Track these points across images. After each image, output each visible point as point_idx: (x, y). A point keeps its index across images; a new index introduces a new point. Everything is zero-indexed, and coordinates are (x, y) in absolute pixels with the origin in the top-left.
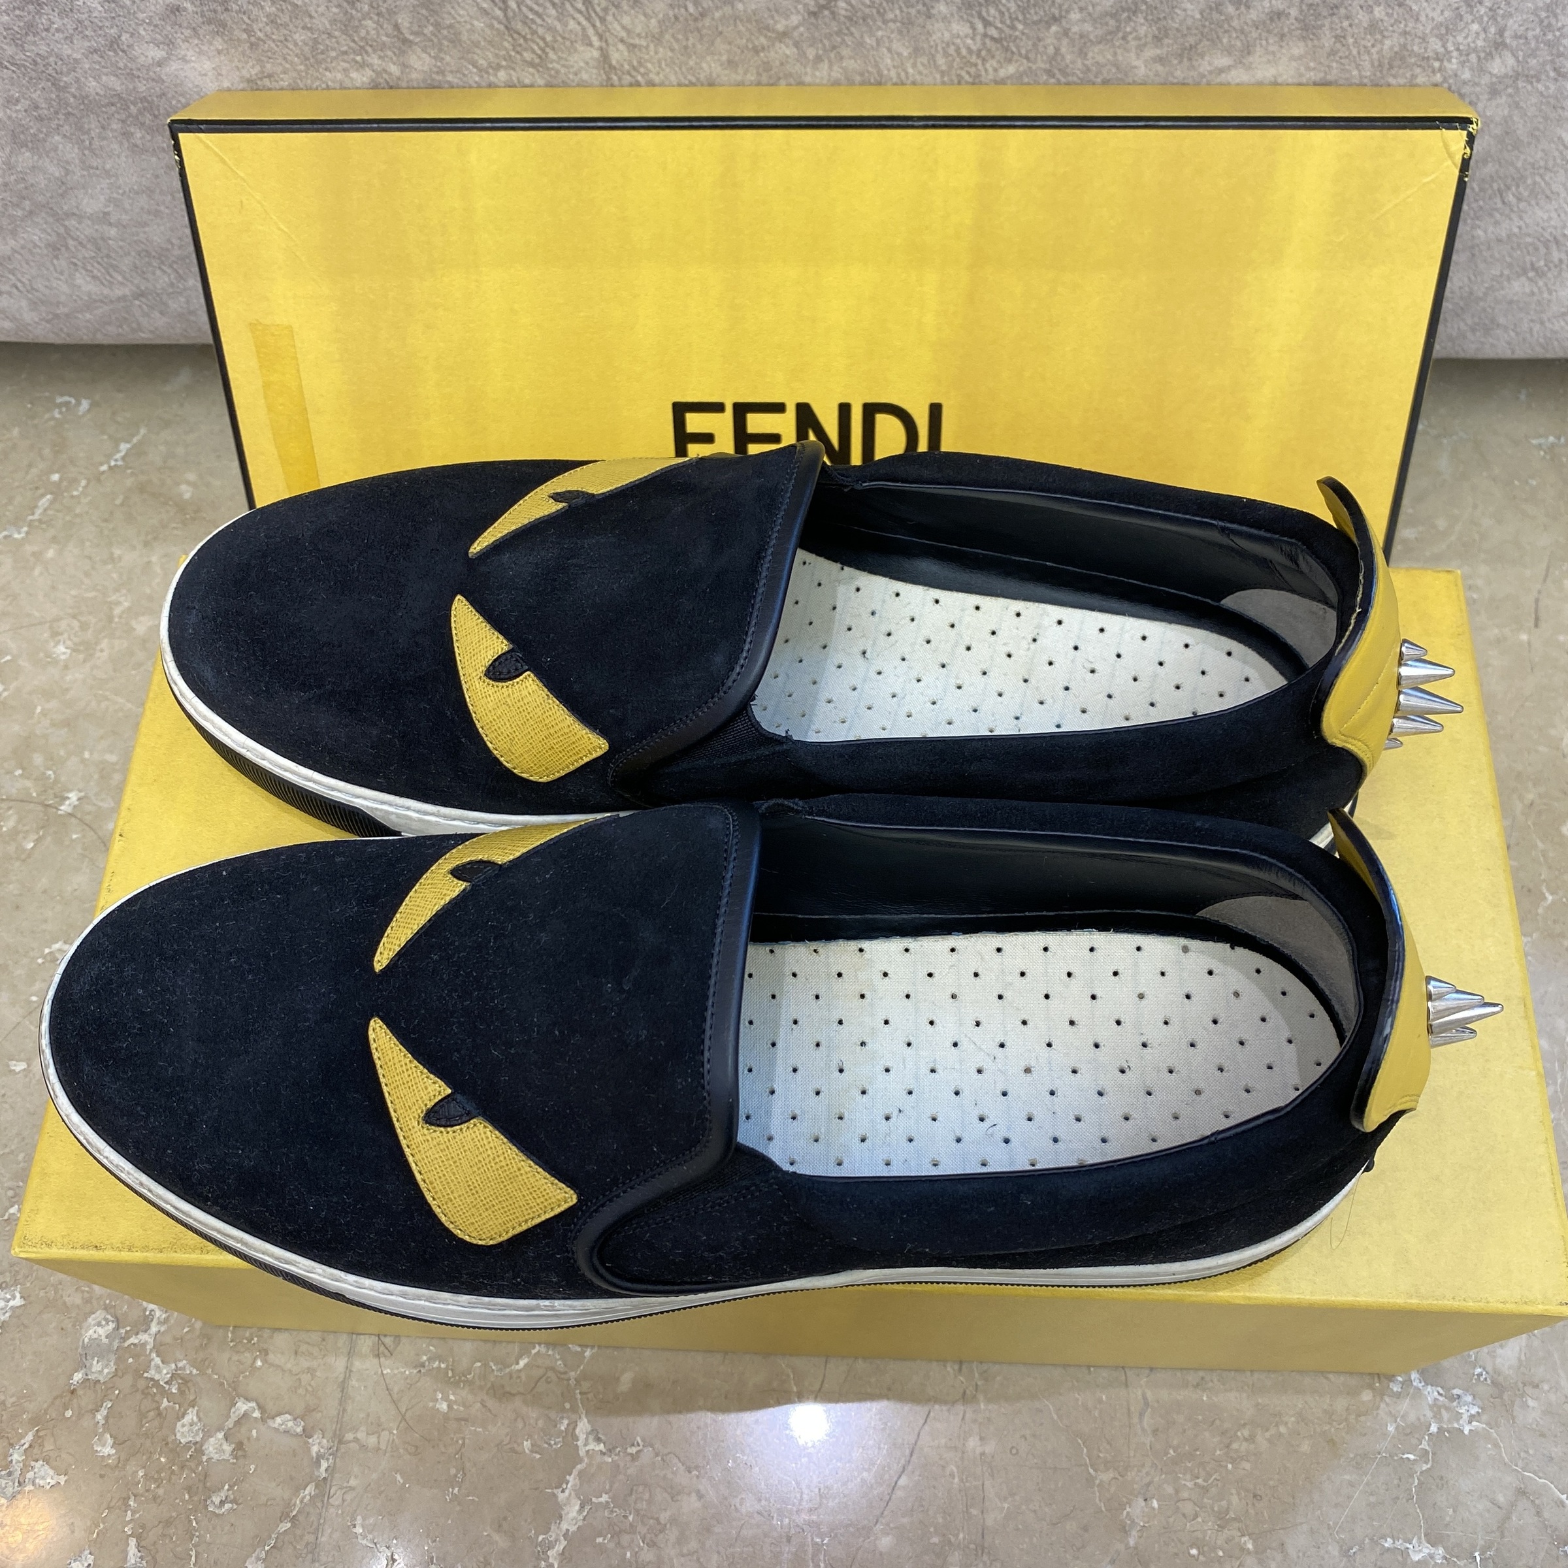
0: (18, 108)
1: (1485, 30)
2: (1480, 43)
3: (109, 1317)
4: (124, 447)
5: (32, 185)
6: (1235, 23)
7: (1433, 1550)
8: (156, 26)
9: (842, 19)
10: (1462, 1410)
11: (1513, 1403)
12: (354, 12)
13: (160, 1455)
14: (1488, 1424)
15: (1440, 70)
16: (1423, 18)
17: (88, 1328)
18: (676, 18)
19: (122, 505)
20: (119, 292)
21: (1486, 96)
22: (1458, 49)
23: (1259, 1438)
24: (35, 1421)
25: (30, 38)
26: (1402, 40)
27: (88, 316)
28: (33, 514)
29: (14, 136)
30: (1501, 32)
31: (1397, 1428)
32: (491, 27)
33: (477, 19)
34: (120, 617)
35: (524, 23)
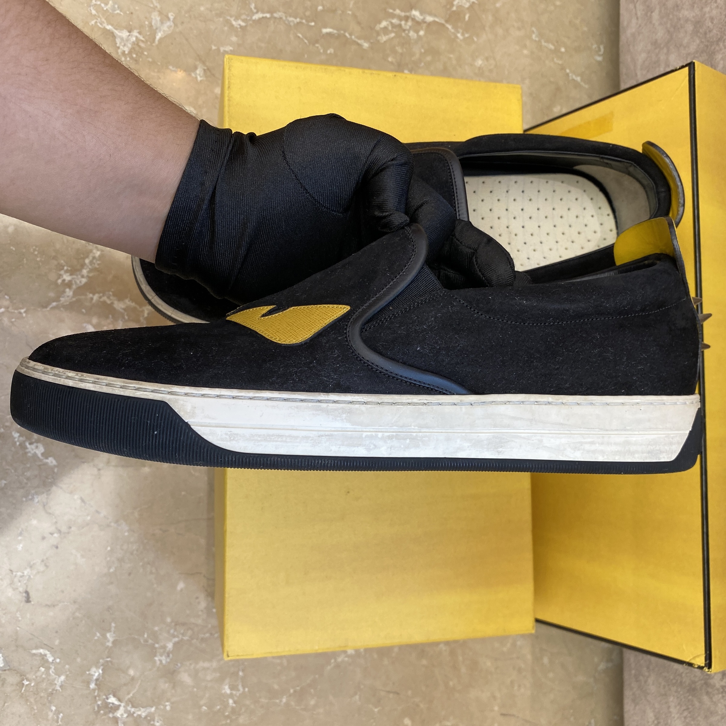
4: (578, 79)
5: (679, 32)
19: (550, 81)
27: (629, 60)
28: (545, 42)
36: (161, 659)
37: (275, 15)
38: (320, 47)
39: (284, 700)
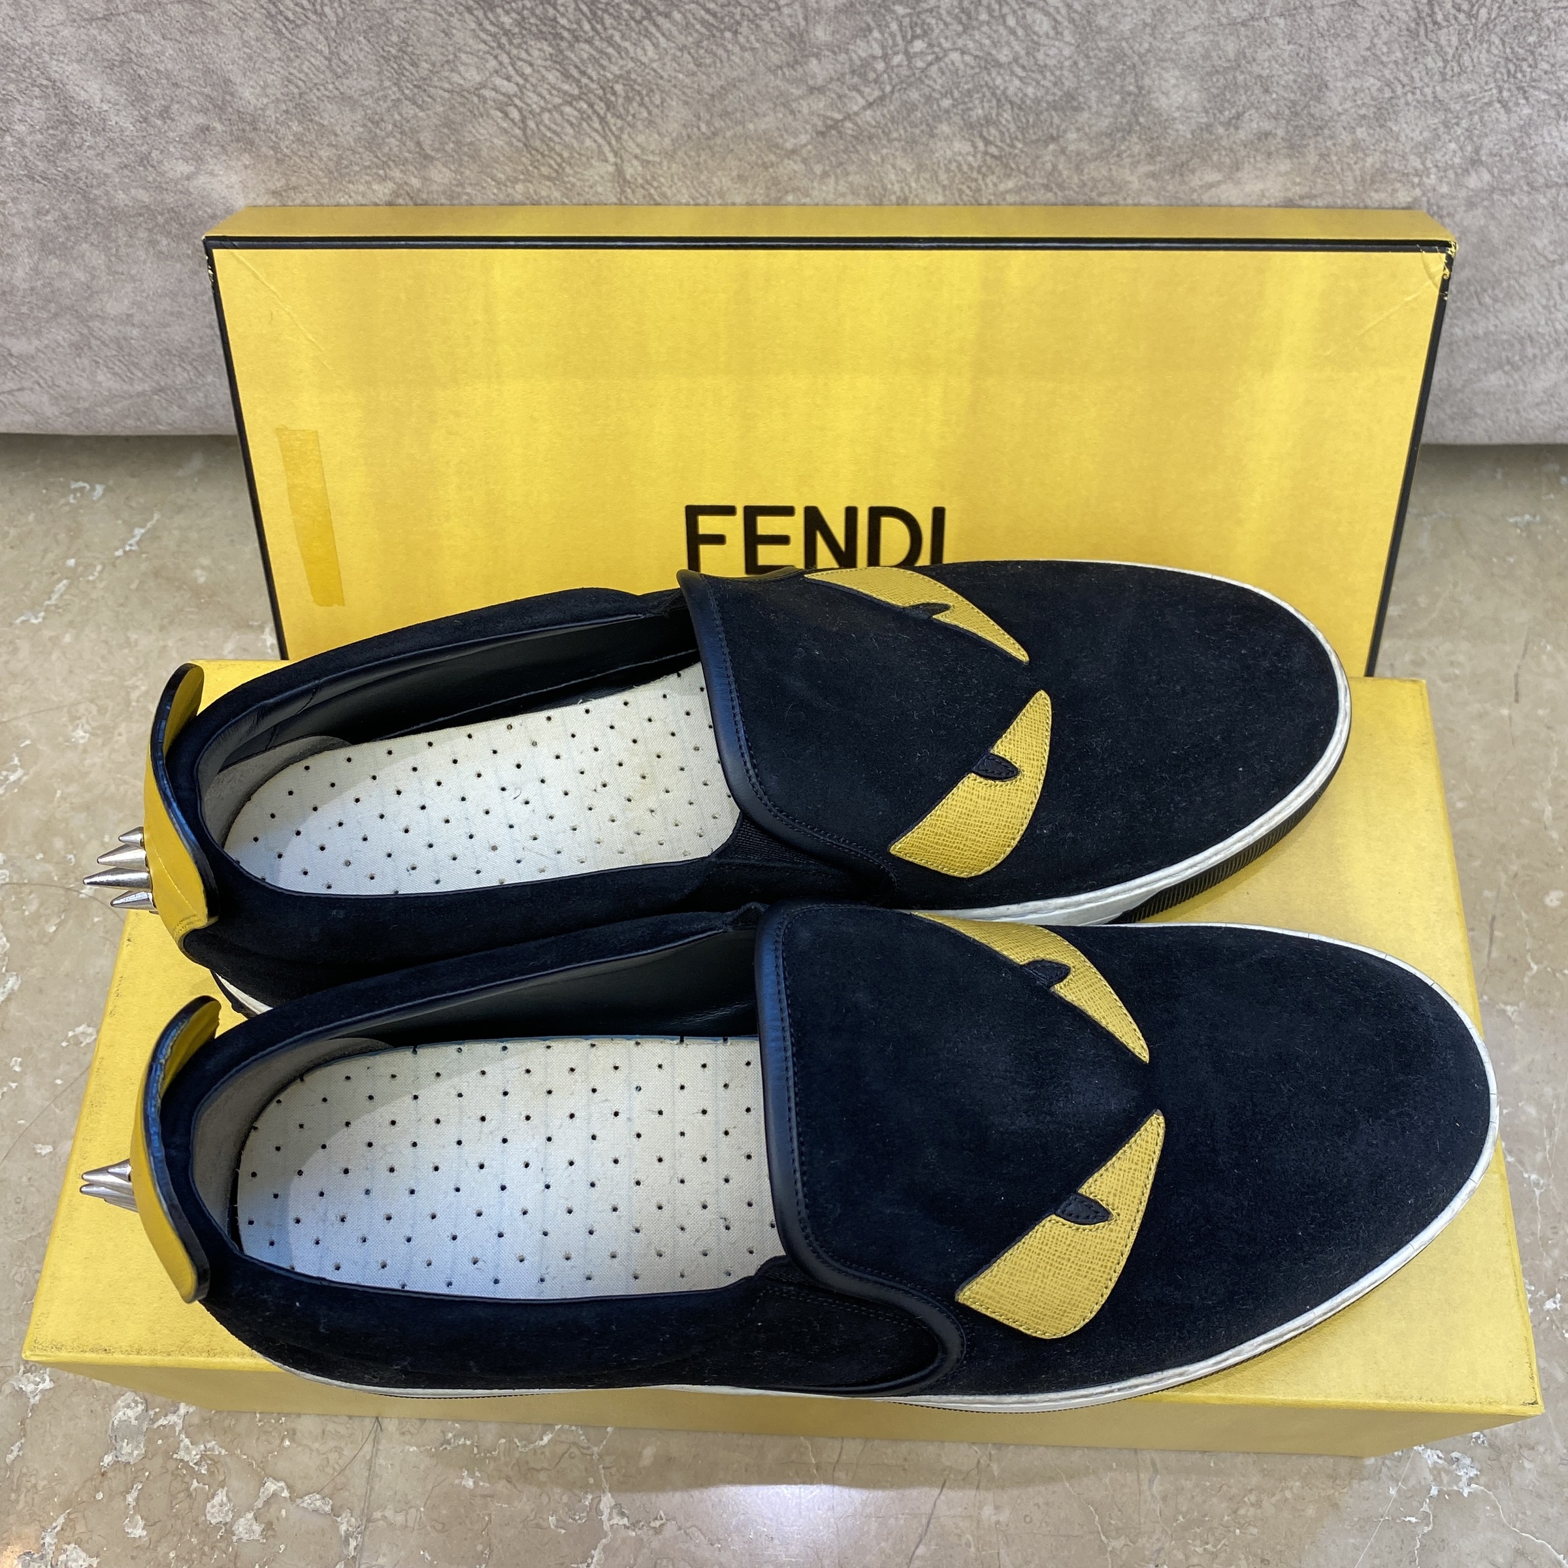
1: (1461, 148)
3: (137, 1398)
4: (139, 532)
5: (59, 289)
8: (186, 144)
9: (849, 138)
10: (1462, 1473)
11: (1510, 1465)
12: (378, 131)
13: (191, 1537)
14: (1486, 1486)
17: (118, 1411)
20: (139, 387)
21: (1463, 208)
23: (1265, 1504)
24: (67, 1504)
25: (63, 154)
26: (1383, 158)
27: (108, 410)
31: (1399, 1491)
32: (510, 144)
33: (497, 137)
35: (543, 141)
36: (1467, 1481)
38: (5, 1089)
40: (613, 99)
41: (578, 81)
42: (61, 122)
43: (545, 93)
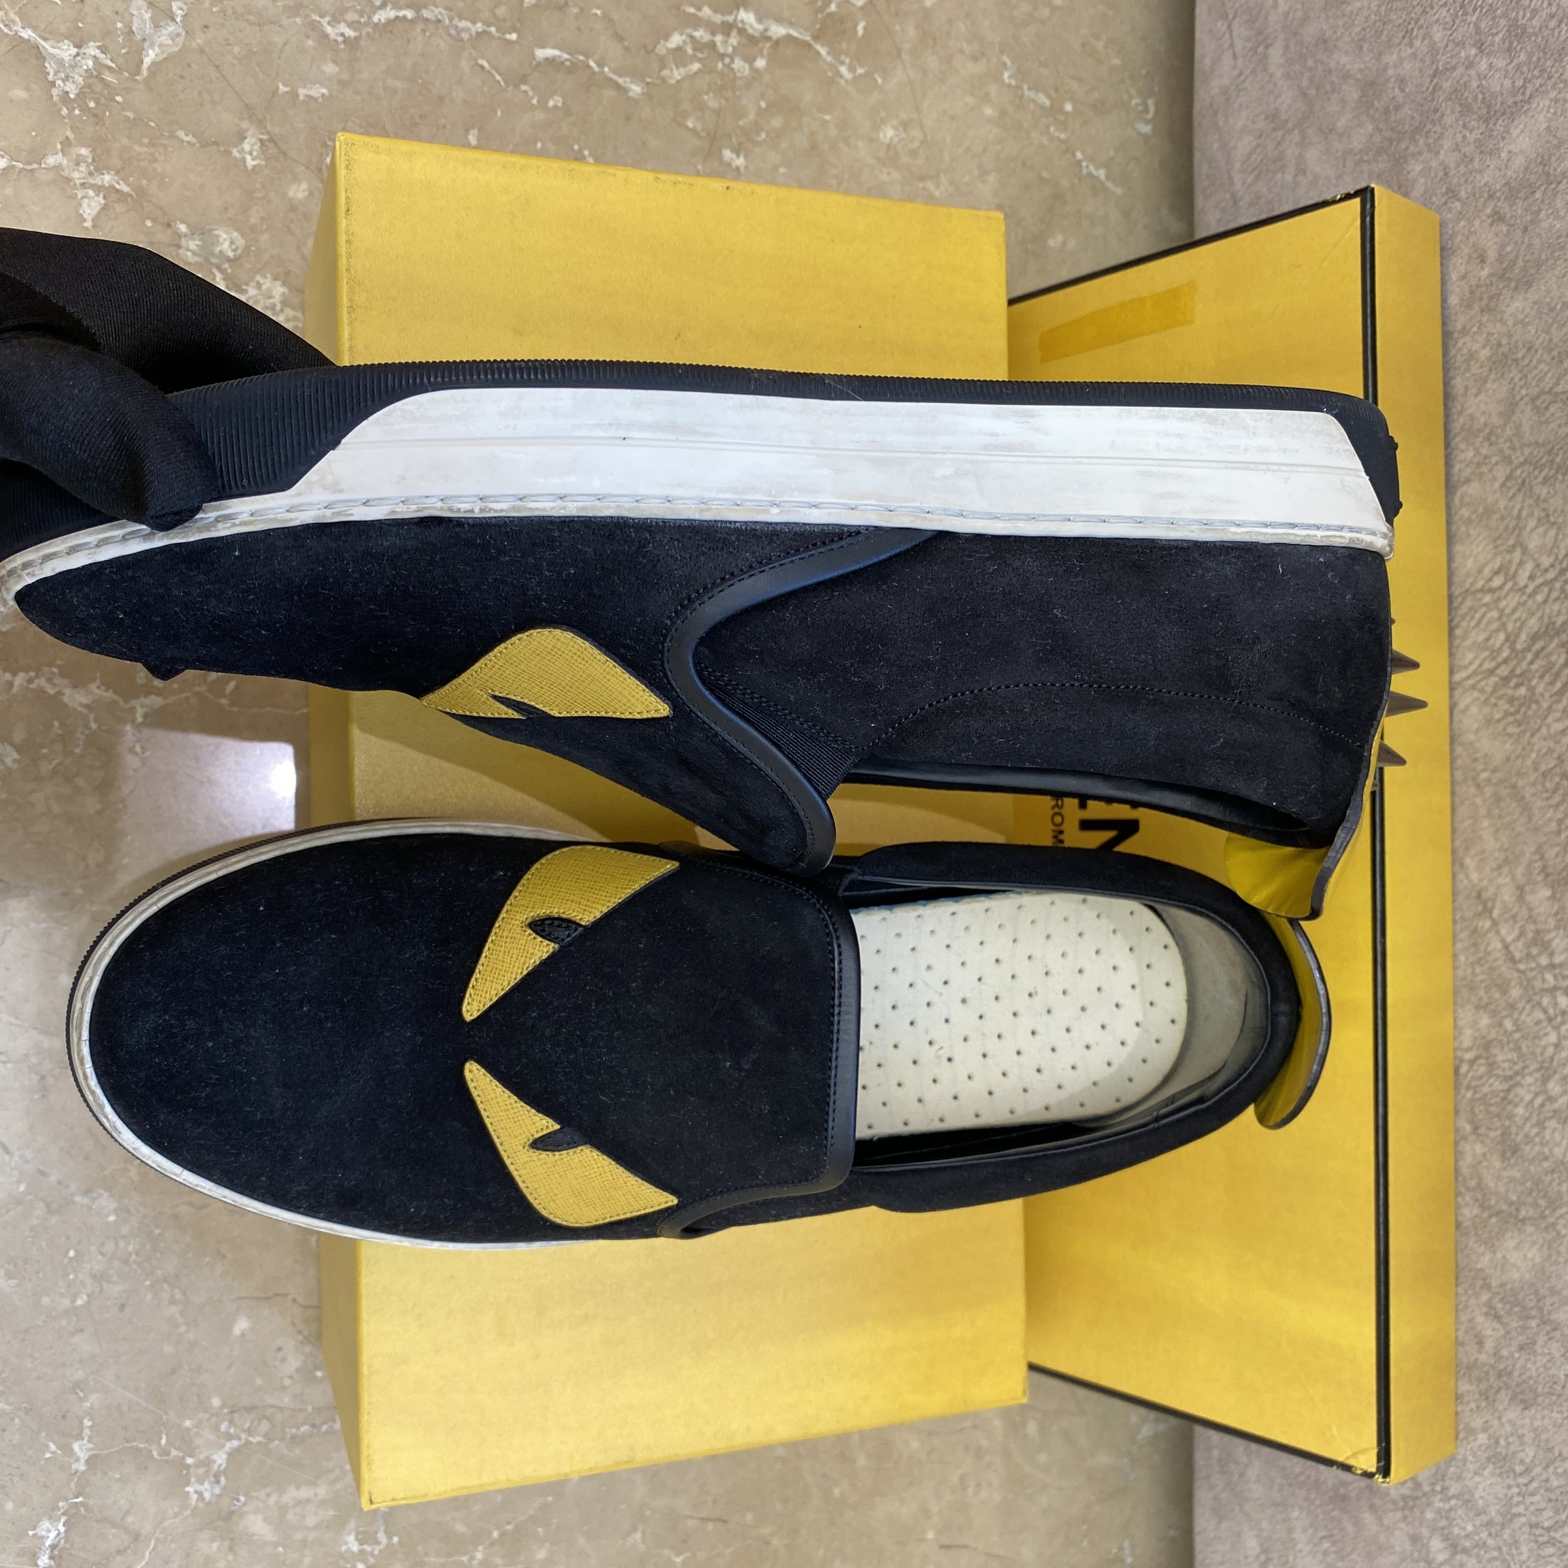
0: (1397, 90)
1: (1467, 1536)
2: (1456, 1530)
3: (239, 251)
4: (1101, 174)
5: (1329, 99)
6: (1473, 1301)
7: (83, 1461)
8: (1468, 238)
9: (1475, 923)
10: (206, 1485)
11: (215, 1529)
12: (1480, 439)
14: (196, 1508)
15: (1433, 1490)
16: (1477, 1479)
17: (227, 233)
18: (1476, 760)
19: (1041, 178)
20: (1238, 179)
22: (1451, 1509)
23: (174, 1308)
24: (141, 192)
25: (1458, 108)
27: (1216, 146)
28: (1029, 89)
29: (1373, 84)
30: (1465, 1551)
31: (188, 1429)
32: (1468, 575)
34: (924, 189)
36: (199, 1490)
37: (425, 13)
38: (531, 93)
39: (479, 1556)
40: (1512, 684)
41: (1528, 649)
42: (1489, 107)
43: (1517, 615)
